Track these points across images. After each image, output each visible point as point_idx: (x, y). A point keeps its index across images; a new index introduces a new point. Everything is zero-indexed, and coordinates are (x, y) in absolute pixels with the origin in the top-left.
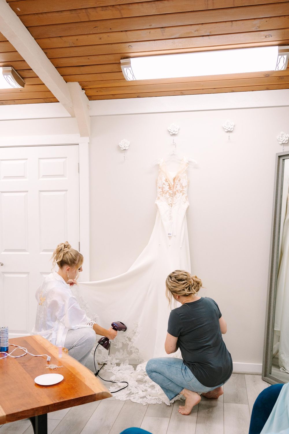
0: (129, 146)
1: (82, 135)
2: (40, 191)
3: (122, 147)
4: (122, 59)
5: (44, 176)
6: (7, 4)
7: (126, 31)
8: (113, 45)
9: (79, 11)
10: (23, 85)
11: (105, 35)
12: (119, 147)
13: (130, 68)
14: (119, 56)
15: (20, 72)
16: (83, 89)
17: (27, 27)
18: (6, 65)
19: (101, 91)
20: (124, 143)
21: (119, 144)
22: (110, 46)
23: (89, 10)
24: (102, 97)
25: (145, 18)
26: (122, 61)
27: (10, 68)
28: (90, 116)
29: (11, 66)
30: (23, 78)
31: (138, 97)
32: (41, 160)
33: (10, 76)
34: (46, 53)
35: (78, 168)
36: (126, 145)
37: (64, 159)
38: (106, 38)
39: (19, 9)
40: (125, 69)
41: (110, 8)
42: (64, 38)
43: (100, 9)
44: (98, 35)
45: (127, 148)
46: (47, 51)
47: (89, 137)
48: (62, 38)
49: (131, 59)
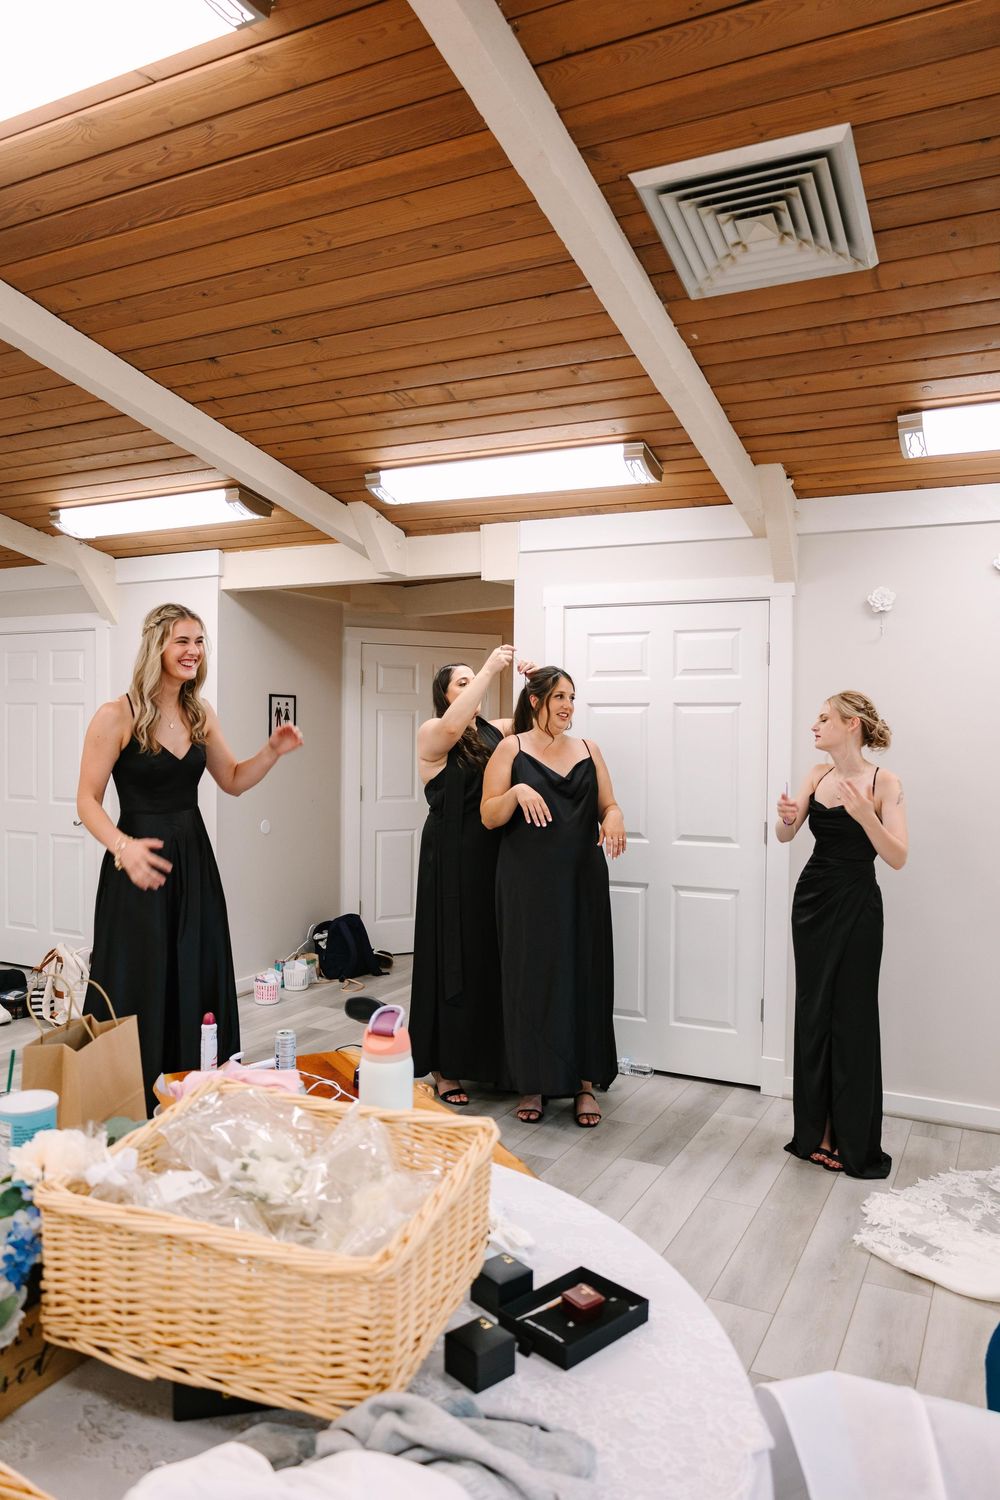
0: (893, 604)
1: (778, 579)
2: (678, 704)
3: (877, 606)
4: (900, 413)
5: (686, 671)
6: (675, 330)
7: (926, 359)
8: (887, 388)
9: (827, 330)
10: (658, 475)
11: (871, 371)
12: (867, 606)
13: (919, 434)
14: (895, 408)
15: (657, 451)
16: (788, 477)
17: (700, 367)
18: (631, 439)
19: (830, 479)
20: (881, 597)
21: (869, 597)
22: (880, 389)
23: (849, 326)
24: (831, 490)
25: (979, 331)
26: (901, 419)
27: (641, 446)
28: (798, 535)
29: (642, 441)
30: (660, 461)
31: (919, 487)
32: (679, 635)
33: (638, 462)
34: (726, 412)
35: (766, 655)
36: (886, 602)
37: (734, 633)
38: (872, 375)
39: (695, 336)
40: (907, 436)
41: (899, 318)
42: (776, 383)
43: (877, 321)
44: (856, 371)
45: (888, 609)
46: (728, 408)
47: (793, 584)
48: (773, 382)
49: (924, 413)
